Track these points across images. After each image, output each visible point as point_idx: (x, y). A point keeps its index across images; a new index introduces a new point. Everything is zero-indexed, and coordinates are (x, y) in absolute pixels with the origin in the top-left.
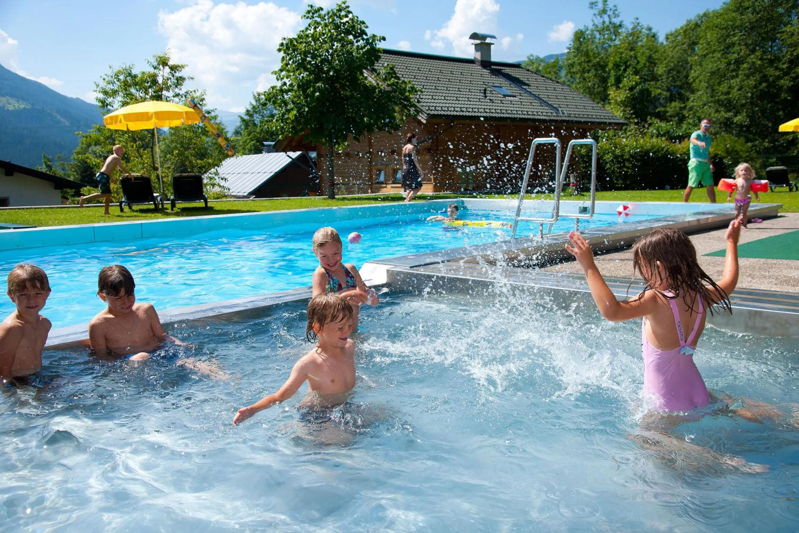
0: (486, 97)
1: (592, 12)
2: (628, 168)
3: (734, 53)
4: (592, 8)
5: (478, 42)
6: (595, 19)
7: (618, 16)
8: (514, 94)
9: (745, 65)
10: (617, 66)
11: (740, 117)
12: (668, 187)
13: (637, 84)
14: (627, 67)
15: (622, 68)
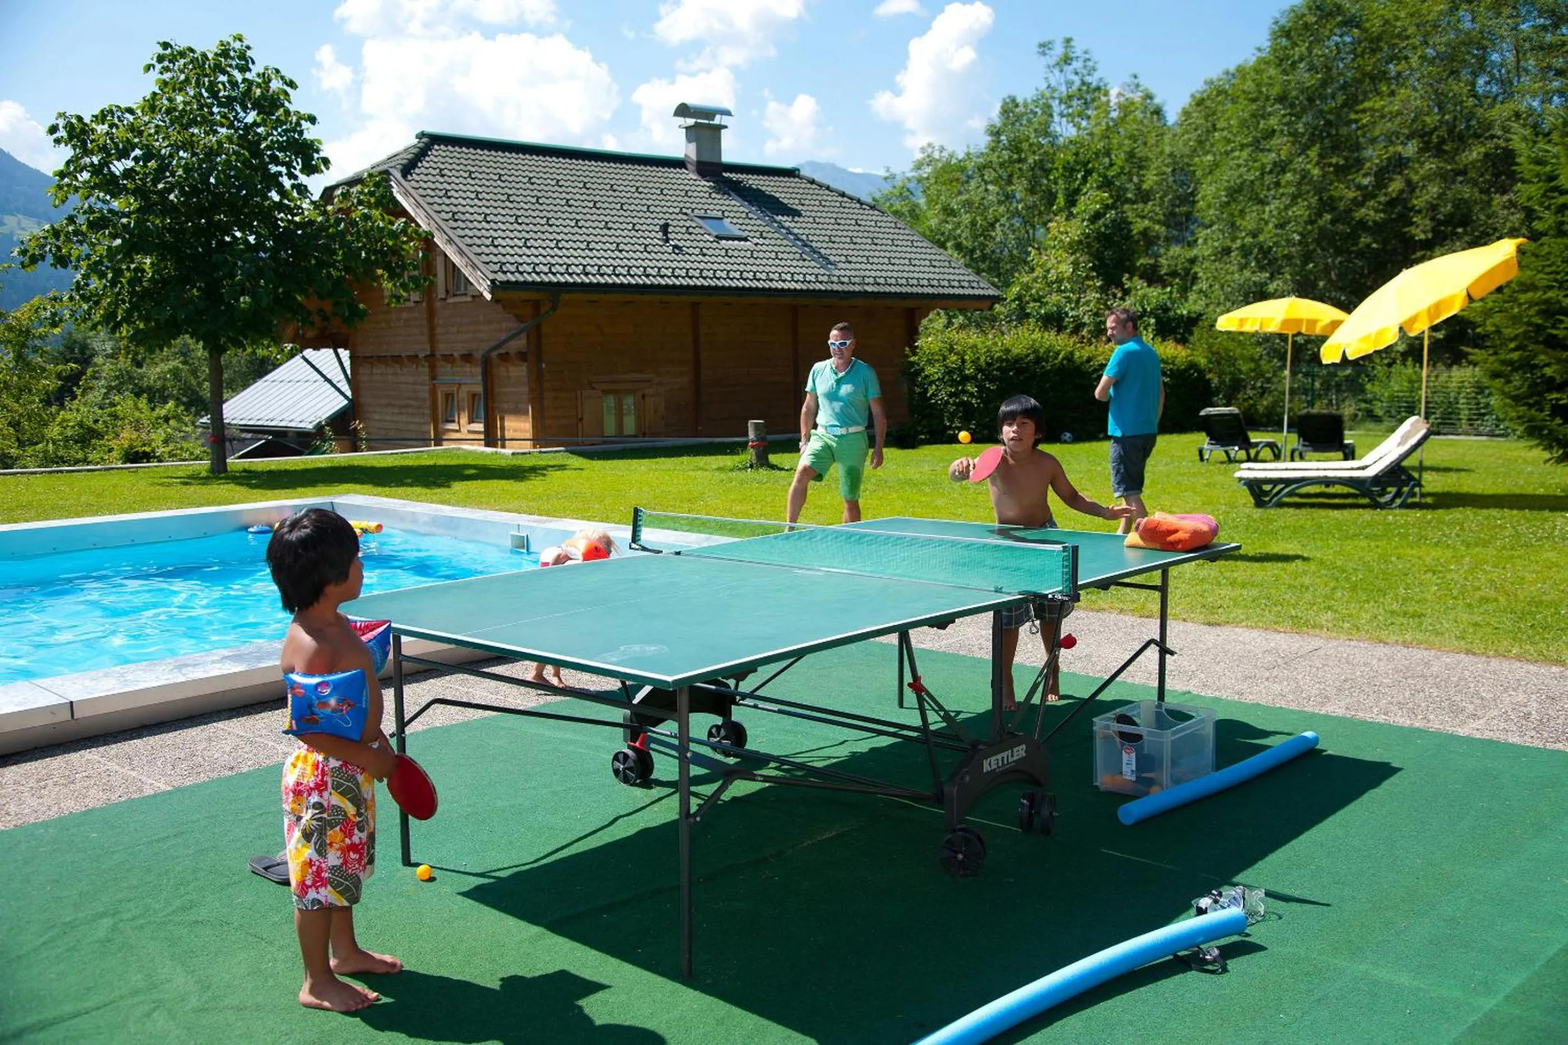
0: (667, 240)
1: (1044, 61)
2: (972, 395)
3: (1269, 150)
4: (1044, 54)
5: (691, 122)
6: (1050, 75)
7: (1094, 69)
8: (745, 234)
9: (1289, 176)
10: (1070, 170)
11: (1280, 283)
12: (1068, 435)
13: (1107, 207)
14: (1088, 173)
15: (1079, 176)
